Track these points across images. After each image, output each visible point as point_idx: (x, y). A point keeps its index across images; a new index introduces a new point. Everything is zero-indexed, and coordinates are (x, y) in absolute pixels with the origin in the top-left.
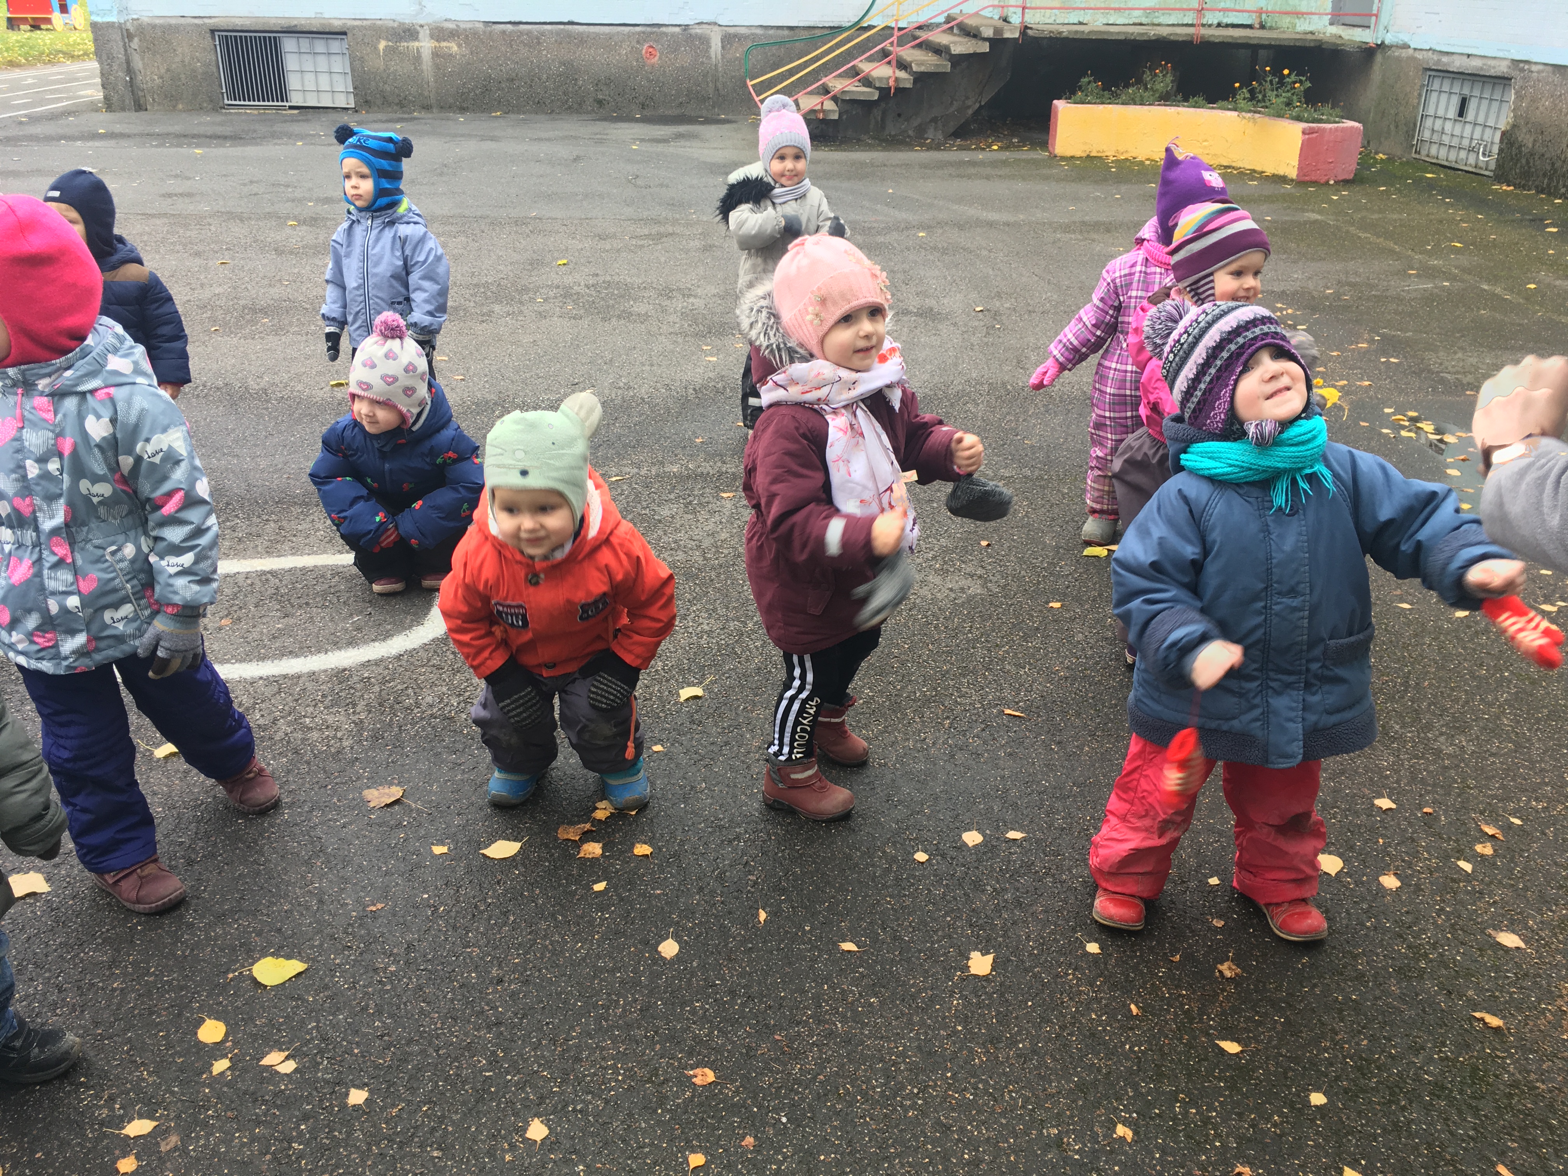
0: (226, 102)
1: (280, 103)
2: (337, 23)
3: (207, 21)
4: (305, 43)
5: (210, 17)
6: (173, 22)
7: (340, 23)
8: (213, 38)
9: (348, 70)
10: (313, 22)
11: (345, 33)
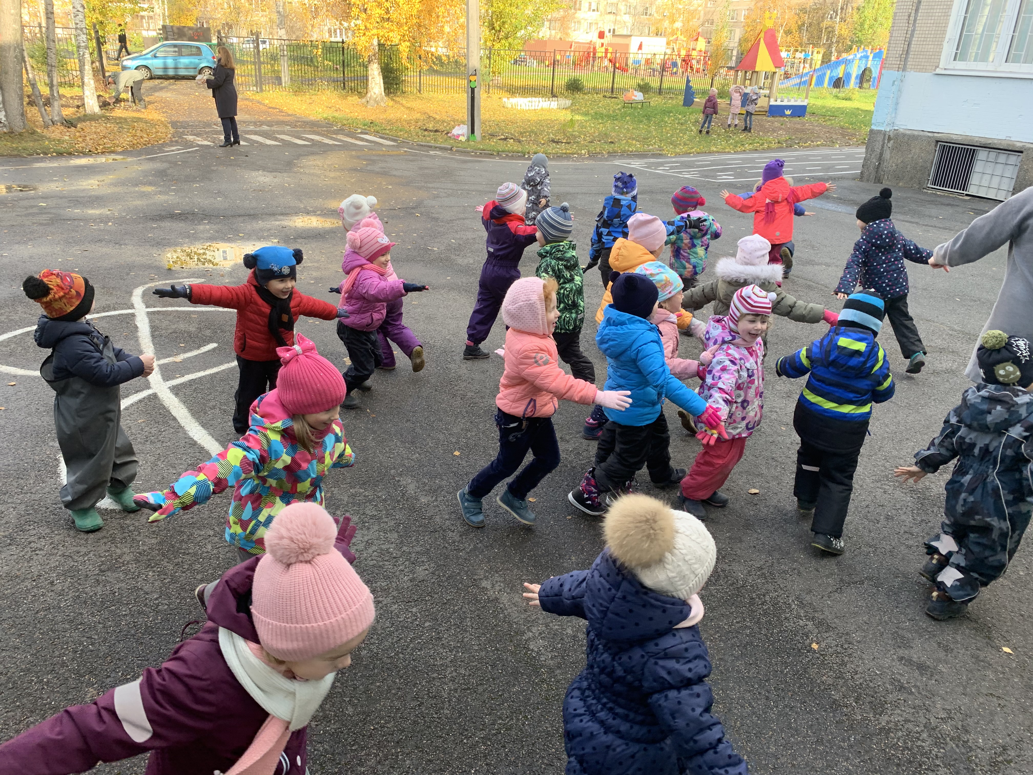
0: (929, 185)
1: (961, 192)
2: (1019, 144)
3: (936, 135)
4: (993, 154)
5: (939, 133)
6: (916, 133)
7: (1021, 145)
8: (936, 146)
9: (1015, 177)
10: (1003, 142)
11: (1022, 152)
